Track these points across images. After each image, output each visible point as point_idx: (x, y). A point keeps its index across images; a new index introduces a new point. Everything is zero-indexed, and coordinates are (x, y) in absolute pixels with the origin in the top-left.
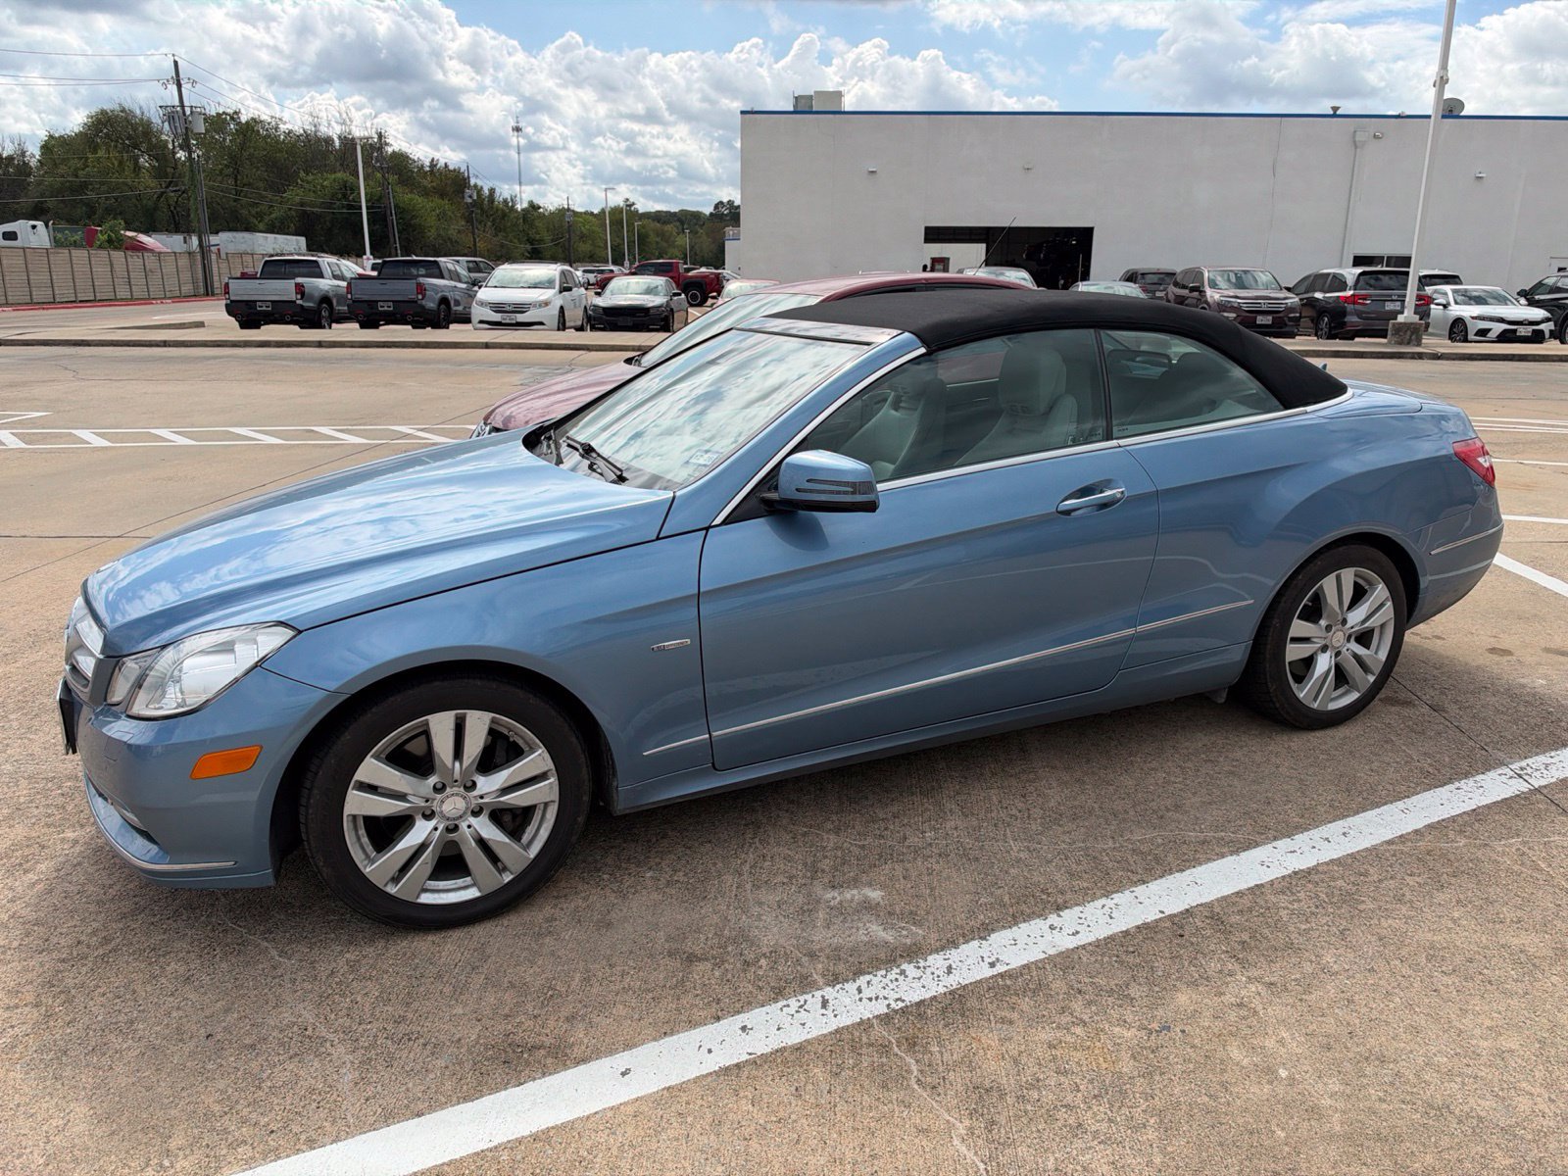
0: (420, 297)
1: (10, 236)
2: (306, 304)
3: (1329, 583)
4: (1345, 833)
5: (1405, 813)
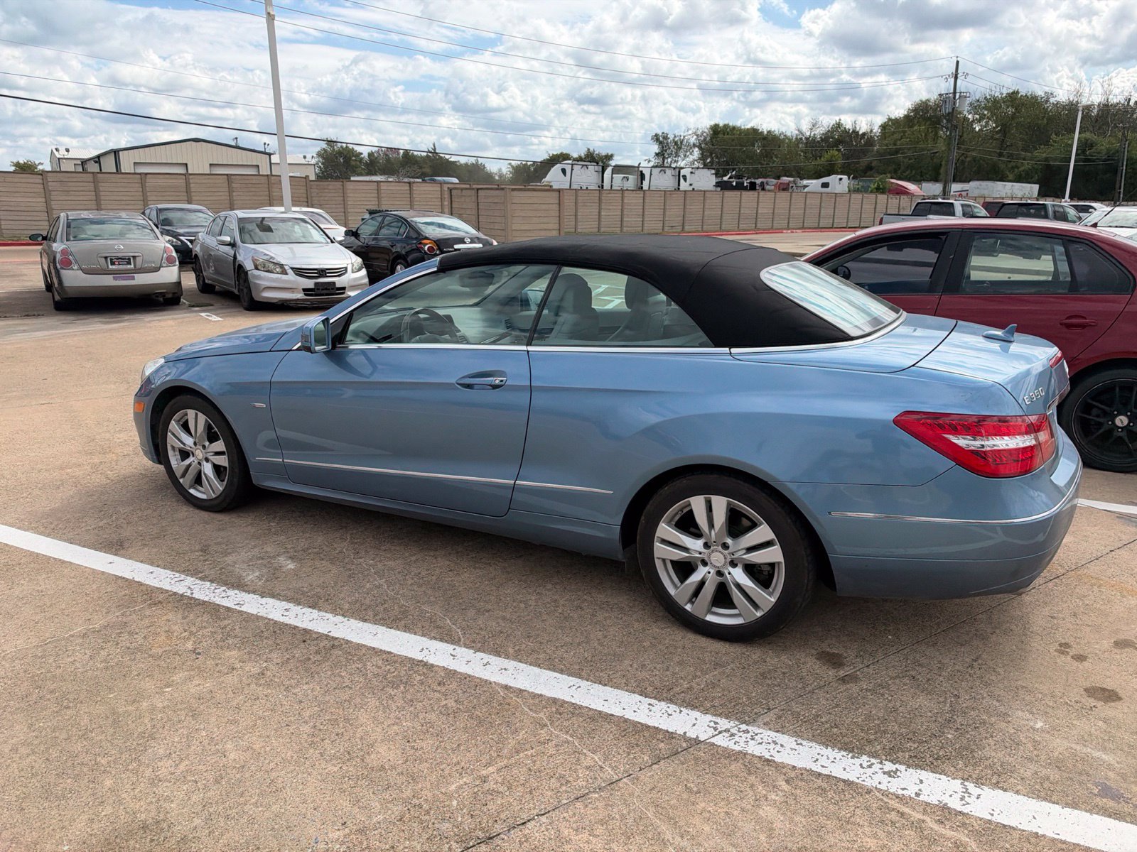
1: (825, 185)
3: (697, 504)
4: (505, 669)
5: (570, 687)
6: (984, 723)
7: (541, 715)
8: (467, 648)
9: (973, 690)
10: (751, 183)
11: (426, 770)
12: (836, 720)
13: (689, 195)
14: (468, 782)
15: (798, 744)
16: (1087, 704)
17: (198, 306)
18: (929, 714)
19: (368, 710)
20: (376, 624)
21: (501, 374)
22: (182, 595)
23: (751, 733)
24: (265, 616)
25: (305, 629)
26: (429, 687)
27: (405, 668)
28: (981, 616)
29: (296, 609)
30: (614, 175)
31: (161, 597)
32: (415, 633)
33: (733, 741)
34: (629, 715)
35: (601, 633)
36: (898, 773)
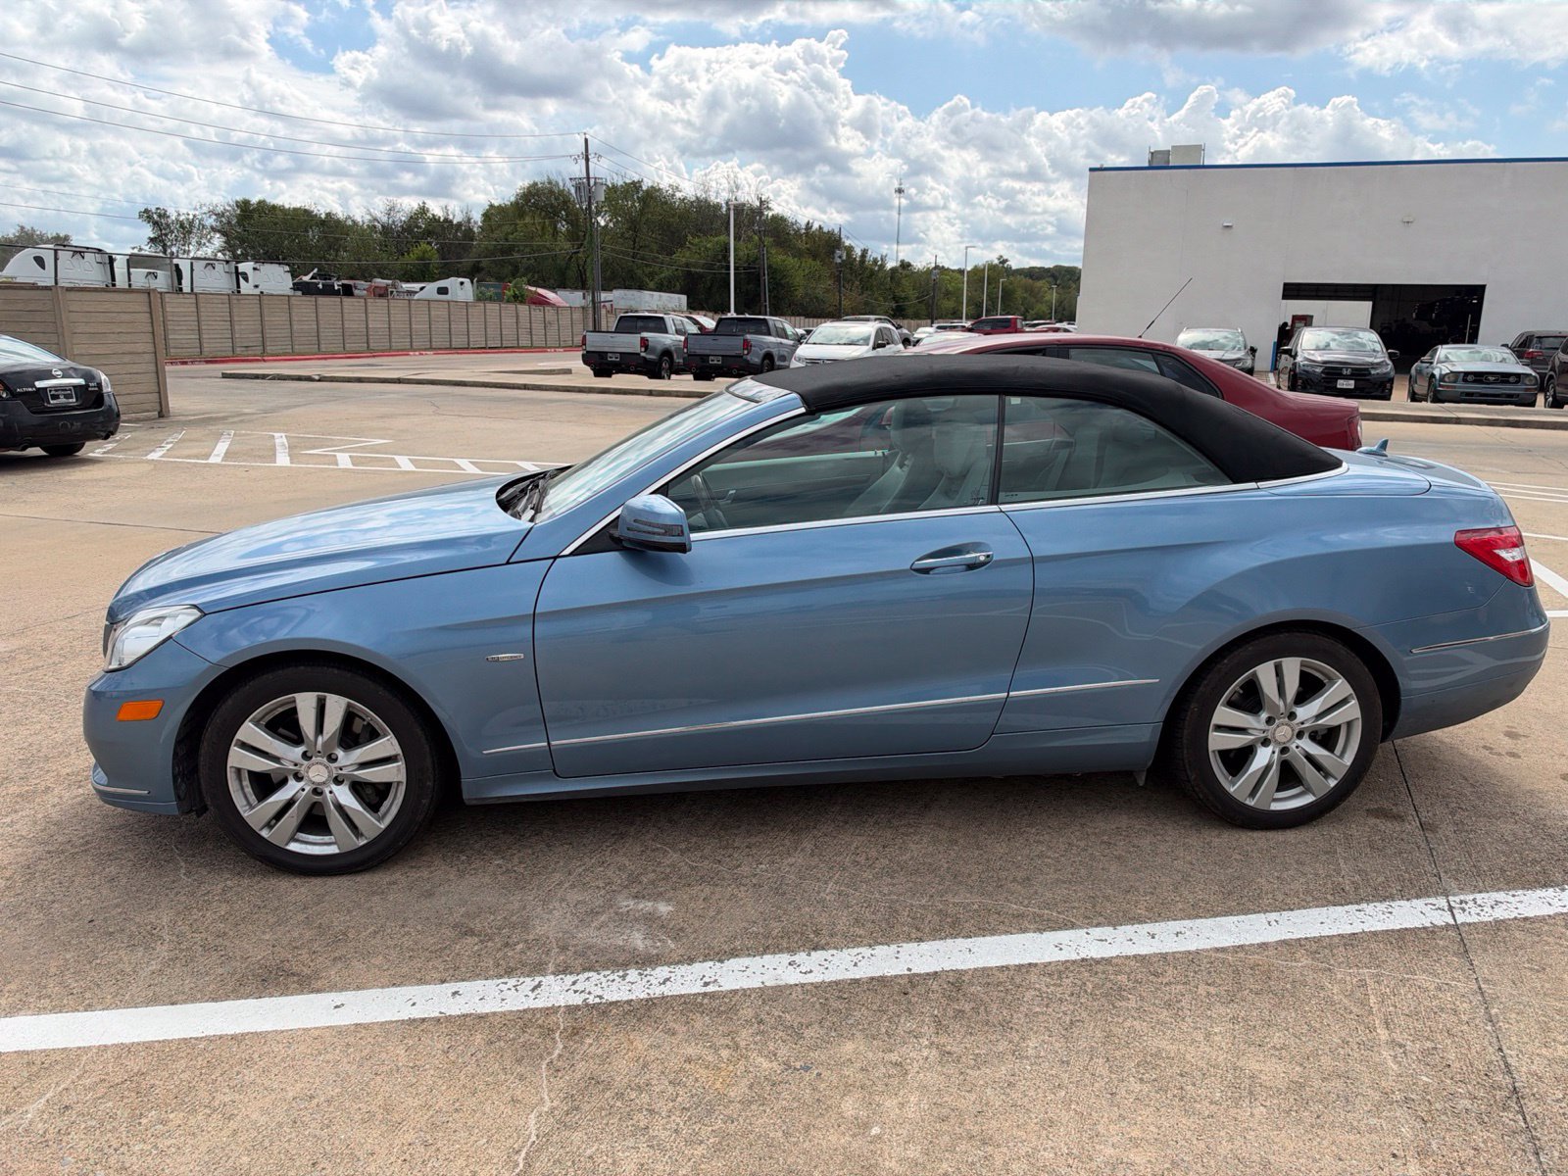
0: (746, 352)
1: (443, 291)
2: (649, 357)
3: (1264, 672)
7: (1305, 961)
21: (980, 547)
22: (589, 1005)
23: (1470, 902)
30: (131, 270)
31: (560, 1020)
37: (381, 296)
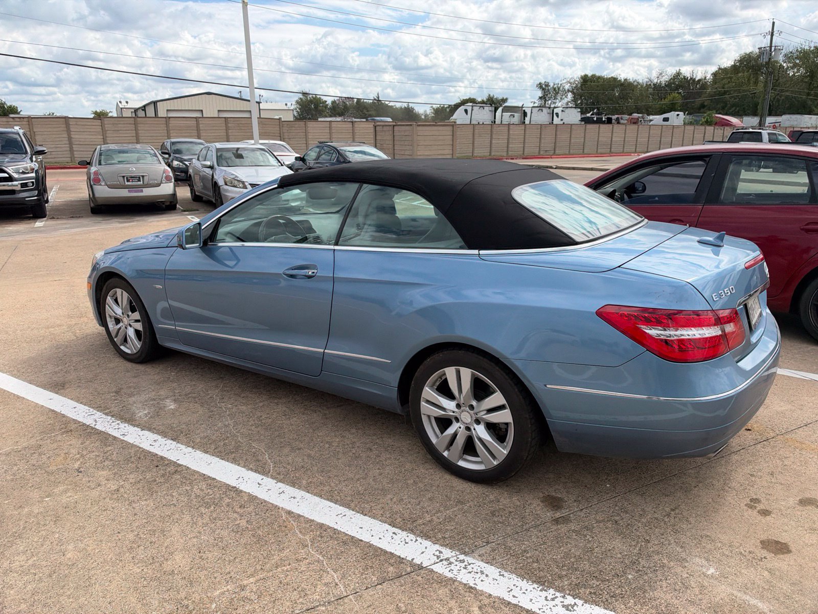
1: (666, 120)
3: (450, 373)
4: (294, 498)
5: (337, 515)
6: (663, 566)
7: (307, 537)
8: (272, 478)
9: (663, 537)
10: (608, 118)
11: (203, 577)
12: (539, 556)
13: (559, 127)
14: (230, 589)
15: (500, 575)
16: (759, 555)
17: (187, 211)
18: (619, 556)
19: (181, 524)
20: (213, 455)
21: (315, 267)
22: (88, 426)
23: (466, 563)
24: (138, 444)
25: (162, 457)
26: (232, 508)
27: (220, 492)
28: (690, 471)
29: (161, 440)
30: (503, 114)
31: (73, 426)
32: (239, 465)
33: (449, 569)
34: (375, 542)
35: (378, 471)
36: (575, 608)
37: (634, 123)
